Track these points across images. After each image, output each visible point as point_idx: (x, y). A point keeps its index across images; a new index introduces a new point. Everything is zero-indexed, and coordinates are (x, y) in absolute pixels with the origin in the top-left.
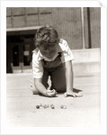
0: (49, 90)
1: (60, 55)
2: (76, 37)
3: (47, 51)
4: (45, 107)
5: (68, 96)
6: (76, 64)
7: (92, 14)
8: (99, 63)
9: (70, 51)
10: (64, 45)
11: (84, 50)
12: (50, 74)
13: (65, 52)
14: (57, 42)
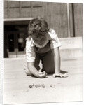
0: (40, 72)
1: (50, 42)
2: (63, 27)
3: (39, 39)
4: (37, 87)
5: (56, 76)
6: (63, 50)
7: (75, 9)
8: (81, 50)
9: (58, 39)
10: (52, 34)
11: (69, 38)
12: (41, 58)
13: (54, 40)
14: (47, 31)
